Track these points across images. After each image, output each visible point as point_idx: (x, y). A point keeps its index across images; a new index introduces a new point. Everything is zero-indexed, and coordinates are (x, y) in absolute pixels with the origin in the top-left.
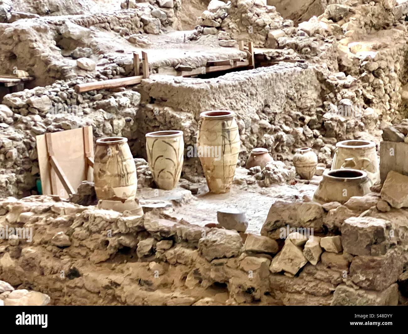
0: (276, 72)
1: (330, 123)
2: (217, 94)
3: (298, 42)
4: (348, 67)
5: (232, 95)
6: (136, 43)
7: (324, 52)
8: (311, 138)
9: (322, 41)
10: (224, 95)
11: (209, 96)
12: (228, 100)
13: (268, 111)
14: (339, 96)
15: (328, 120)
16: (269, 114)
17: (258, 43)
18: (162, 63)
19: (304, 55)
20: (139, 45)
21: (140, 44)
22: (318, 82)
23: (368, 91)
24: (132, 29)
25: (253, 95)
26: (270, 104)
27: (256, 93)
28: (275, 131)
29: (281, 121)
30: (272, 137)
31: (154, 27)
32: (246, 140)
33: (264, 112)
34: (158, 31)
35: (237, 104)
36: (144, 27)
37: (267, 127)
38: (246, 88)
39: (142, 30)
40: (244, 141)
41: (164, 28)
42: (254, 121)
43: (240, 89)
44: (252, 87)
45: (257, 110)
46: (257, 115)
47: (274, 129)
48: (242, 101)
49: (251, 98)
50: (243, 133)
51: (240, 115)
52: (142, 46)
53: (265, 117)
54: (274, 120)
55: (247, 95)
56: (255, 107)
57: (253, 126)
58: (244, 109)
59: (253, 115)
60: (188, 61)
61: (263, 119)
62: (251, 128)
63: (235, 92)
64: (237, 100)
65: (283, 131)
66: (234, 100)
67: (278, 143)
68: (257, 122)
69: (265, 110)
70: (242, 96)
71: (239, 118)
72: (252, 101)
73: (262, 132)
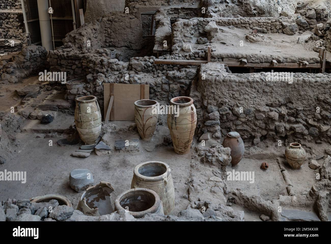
2: (220, 85)
5: (236, 88)
10: (227, 87)
11: (212, 85)
12: (231, 92)
16: (290, 109)
18: (227, 55)
24: (271, 29)
25: (266, 92)
26: (294, 102)
27: (271, 91)
28: (297, 122)
29: (309, 117)
30: (288, 126)
31: (288, 30)
32: (250, 122)
33: (286, 106)
34: (291, 33)
35: (240, 96)
36: (283, 29)
37: (273, 118)
38: (257, 86)
39: (280, 31)
40: (247, 123)
41: (301, 31)
42: (259, 111)
43: (249, 86)
44: (265, 86)
45: (269, 104)
46: (267, 107)
47: (295, 120)
48: (248, 95)
49: (263, 94)
50: (242, 117)
51: (239, 104)
52: (251, 42)
53: (279, 111)
54: (298, 114)
55: (258, 91)
56: (266, 101)
57: (257, 114)
58: (246, 101)
59: (259, 106)
60: (253, 57)
61: (275, 111)
62: (255, 115)
63: (242, 87)
64: (240, 93)
65: (305, 123)
66: (238, 93)
67: (292, 132)
68: (264, 112)
69: (287, 105)
70: (249, 91)
71: (238, 106)
72: (264, 96)
73: (270, 120)
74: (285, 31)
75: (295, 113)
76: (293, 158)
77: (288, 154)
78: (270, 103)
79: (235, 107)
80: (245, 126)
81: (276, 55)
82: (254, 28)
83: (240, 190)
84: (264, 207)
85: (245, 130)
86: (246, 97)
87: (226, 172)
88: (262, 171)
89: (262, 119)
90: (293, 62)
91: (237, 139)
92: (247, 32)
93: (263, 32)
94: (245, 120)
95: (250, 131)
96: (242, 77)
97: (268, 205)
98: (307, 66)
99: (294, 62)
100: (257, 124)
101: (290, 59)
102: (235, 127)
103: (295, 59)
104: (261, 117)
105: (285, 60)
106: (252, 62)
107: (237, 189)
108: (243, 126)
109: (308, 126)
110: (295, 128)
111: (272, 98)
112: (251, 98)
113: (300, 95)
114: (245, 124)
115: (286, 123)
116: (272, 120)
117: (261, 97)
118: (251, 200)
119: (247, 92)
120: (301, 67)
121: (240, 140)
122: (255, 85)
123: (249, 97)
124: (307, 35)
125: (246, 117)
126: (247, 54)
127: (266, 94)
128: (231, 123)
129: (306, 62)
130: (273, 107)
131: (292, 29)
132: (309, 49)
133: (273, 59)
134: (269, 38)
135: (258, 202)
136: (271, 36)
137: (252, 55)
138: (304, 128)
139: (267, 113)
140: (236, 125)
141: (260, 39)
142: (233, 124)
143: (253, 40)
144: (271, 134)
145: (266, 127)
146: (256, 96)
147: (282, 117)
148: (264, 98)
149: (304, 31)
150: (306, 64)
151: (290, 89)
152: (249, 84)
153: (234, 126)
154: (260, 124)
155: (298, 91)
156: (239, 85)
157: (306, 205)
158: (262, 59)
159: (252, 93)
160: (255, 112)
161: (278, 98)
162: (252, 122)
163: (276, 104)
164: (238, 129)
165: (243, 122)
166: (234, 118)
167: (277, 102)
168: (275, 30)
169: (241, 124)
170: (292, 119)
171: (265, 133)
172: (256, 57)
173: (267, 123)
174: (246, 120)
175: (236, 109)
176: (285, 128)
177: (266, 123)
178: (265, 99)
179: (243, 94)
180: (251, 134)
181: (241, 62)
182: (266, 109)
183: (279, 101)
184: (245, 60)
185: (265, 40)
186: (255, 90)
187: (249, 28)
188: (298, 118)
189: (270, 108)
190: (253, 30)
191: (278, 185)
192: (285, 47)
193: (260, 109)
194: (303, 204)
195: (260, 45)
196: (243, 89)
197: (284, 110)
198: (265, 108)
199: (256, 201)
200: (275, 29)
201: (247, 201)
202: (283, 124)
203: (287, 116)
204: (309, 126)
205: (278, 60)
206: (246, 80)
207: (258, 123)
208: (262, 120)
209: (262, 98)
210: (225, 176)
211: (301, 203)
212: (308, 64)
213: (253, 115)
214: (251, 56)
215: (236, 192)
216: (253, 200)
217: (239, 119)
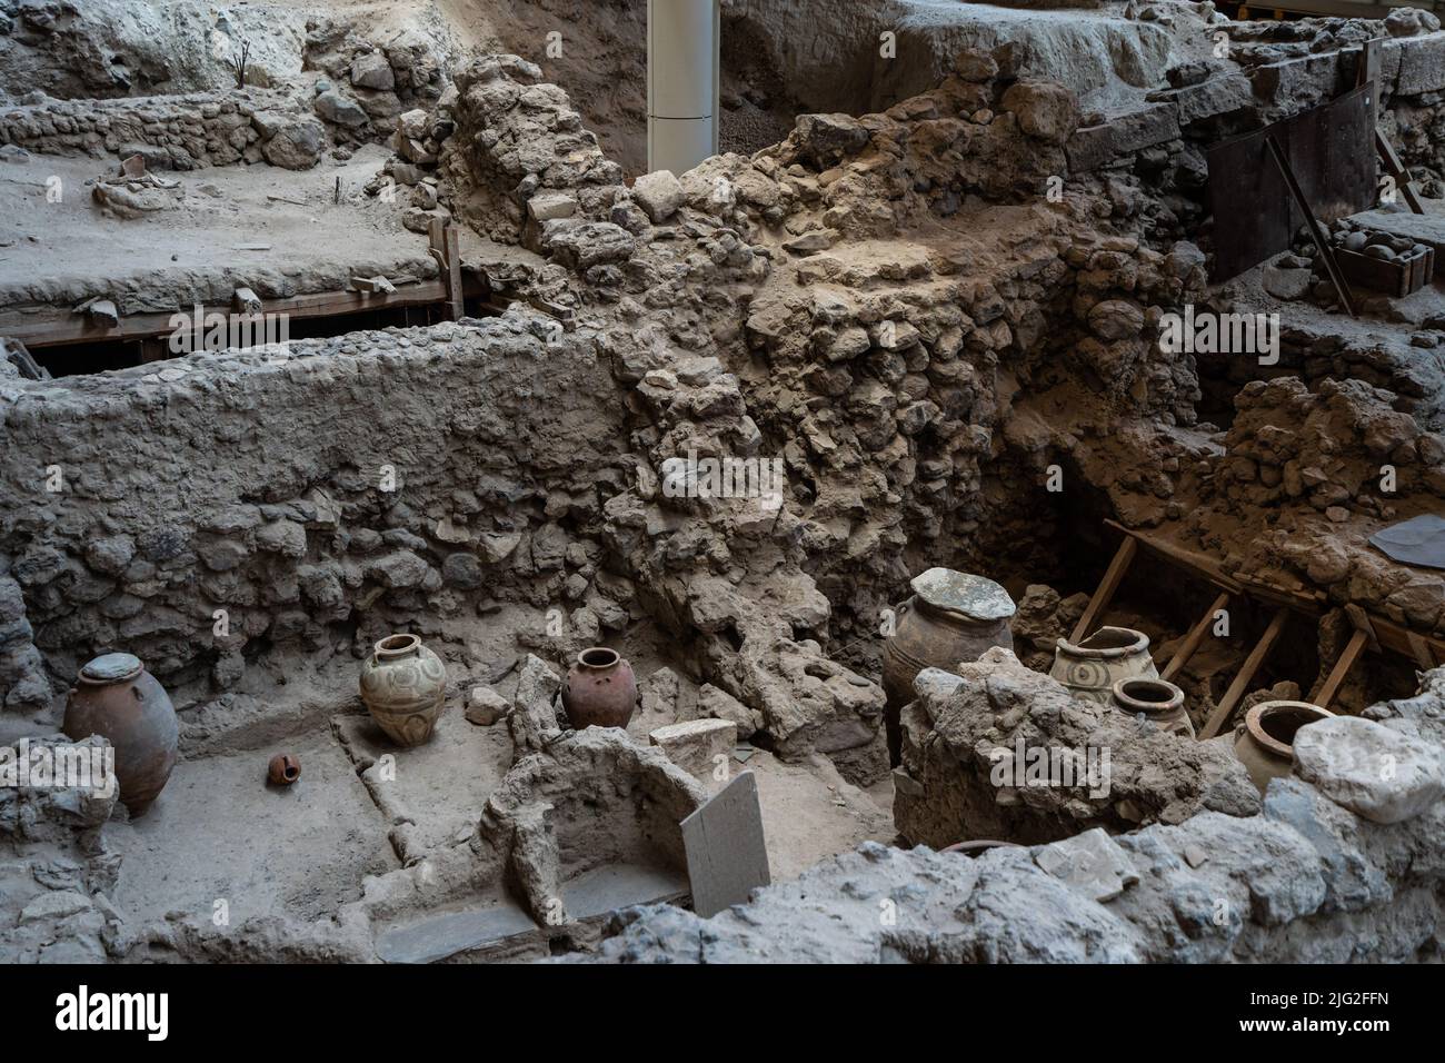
0: (382, 358)
1: (611, 534)
3: (582, 241)
4: (766, 337)
6: (106, 205)
7: (665, 286)
8: (552, 570)
9: (688, 241)
13: (346, 482)
14: (667, 440)
15: (610, 523)
16: (351, 494)
17: (502, 227)
18: (14, 295)
19: (593, 290)
20: (115, 211)
21: (116, 206)
22: (611, 384)
23: (820, 424)
24: (209, 150)
25: (231, 441)
26: (359, 463)
27: (251, 433)
28: (390, 546)
29: (432, 512)
30: (354, 571)
31: (286, 147)
32: (180, 593)
33: (333, 486)
34: (300, 158)
35: (110, 480)
36: (262, 147)
37: (285, 551)
38: (182, 420)
39: (252, 155)
40: (166, 599)
41: (342, 150)
42: (216, 533)
43: (145, 427)
44: (223, 415)
45: (255, 491)
46: (250, 508)
47: (380, 539)
48: (149, 469)
49: (220, 450)
50: (139, 576)
51: (110, 522)
52: (122, 216)
53: (303, 513)
54: (385, 511)
55: (192, 444)
56: (237, 481)
57: (206, 550)
58: (146, 497)
59: (209, 512)
60: (143, 287)
61: (288, 518)
62: (199, 555)
63: (110, 437)
64: (109, 467)
65: (424, 544)
66: (97, 468)
67: (378, 591)
68: (238, 534)
69: (335, 479)
70: (150, 449)
71: (107, 532)
72: (224, 461)
73: (272, 563)
74: (272, 151)
75: (375, 508)
76: (396, 702)
77: (374, 690)
78: (257, 485)
79: (93, 539)
80: (161, 613)
81: (246, 266)
82: (127, 148)
83: (183, 915)
84: (303, 953)
85: (164, 634)
86: (142, 477)
87: (103, 853)
88: (274, 797)
89: (237, 564)
90: (331, 286)
91: (131, 685)
92: (98, 170)
93: (176, 167)
94: (157, 588)
95: (192, 631)
96: (104, 388)
97: (320, 938)
98: (390, 300)
99: (333, 289)
100: (216, 595)
101: (313, 276)
102: (113, 633)
103: (333, 275)
104: (228, 558)
105: (291, 283)
106: (140, 313)
107: (170, 918)
108: (152, 618)
109: (435, 552)
110: (384, 575)
111: (263, 462)
112: (164, 481)
113: (382, 429)
114: (158, 605)
115: (346, 559)
116: (281, 559)
117: (214, 469)
118: (243, 943)
119: (140, 458)
120: (366, 305)
121: (148, 684)
122: (171, 417)
123: (153, 479)
124: (368, 165)
125: (160, 574)
126: (112, 277)
127: (234, 448)
128: (92, 619)
129: (383, 283)
130: (275, 501)
131: (304, 142)
132: (387, 223)
133: (240, 285)
134: (208, 189)
135: (273, 943)
136: (213, 182)
137: (137, 280)
138: (422, 564)
139: (251, 536)
140: (117, 622)
141: (163, 199)
142: (102, 618)
143: (130, 205)
144: (289, 625)
145: (261, 597)
146: (186, 465)
147: (319, 536)
148: (228, 472)
149: (356, 148)
150: (382, 290)
151: (336, 411)
152: (142, 418)
153: (109, 627)
154: (229, 588)
155: (371, 412)
156: (94, 431)
157: (473, 884)
158: (188, 289)
159: (166, 455)
160: (194, 542)
161: (288, 456)
162: (194, 589)
163: (283, 485)
164: (130, 635)
165: (148, 600)
166: (100, 590)
167: (290, 478)
168: (229, 153)
169: (140, 613)
170: (368, 535)
171: (258, 623)
172: (157, 283)
173: (263, 577)
174: (162, 584)
175: (99, 544)
176: (343, 580)
177: (256, 582)
178: (234, 474)
179: (125, 470)
180: (197, 646)
181: (90, 318)
182: (246, 515)
183: (295, 470)
184: (108, 308)
185: (189, 201)
186: (178, 442)
187: (102, 152)
188: (389, 527)
189: (263, 507)
190: (123, 157)
191: (352, 836)
192: (285, 224)
193: (217, 521)
194: (463, 885)
195: (169, 225)
196: (118, 446)
197: (324, 507)
198: (239, 512)
199: (265, 942)
200: (227, 149)
201: (224, 953)
202: (332, 566)
203: (342, 531)
204: (440, 552)
205: (261, 285)
206: (126, 399)
207: (220, 586)
208: (233, 570)
209: (219, 472)
210: (100, 876)
211: (455, 884)
212: (393, 288)
213: (190, 555)
214: (134, 284)
215: (166, 930)
216: (251, 939)
217: (127, 589)
